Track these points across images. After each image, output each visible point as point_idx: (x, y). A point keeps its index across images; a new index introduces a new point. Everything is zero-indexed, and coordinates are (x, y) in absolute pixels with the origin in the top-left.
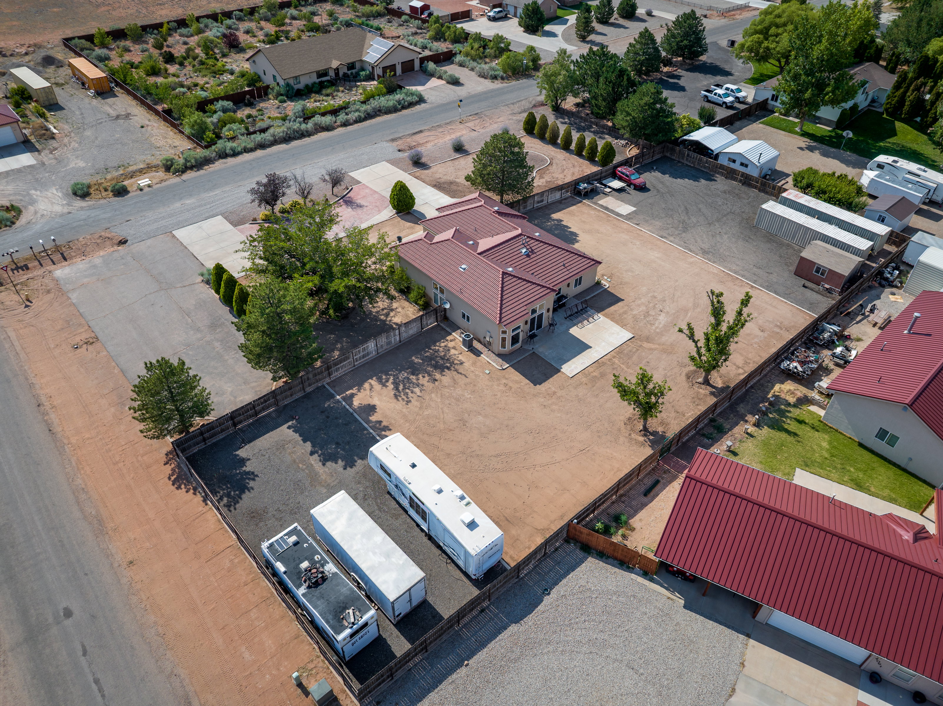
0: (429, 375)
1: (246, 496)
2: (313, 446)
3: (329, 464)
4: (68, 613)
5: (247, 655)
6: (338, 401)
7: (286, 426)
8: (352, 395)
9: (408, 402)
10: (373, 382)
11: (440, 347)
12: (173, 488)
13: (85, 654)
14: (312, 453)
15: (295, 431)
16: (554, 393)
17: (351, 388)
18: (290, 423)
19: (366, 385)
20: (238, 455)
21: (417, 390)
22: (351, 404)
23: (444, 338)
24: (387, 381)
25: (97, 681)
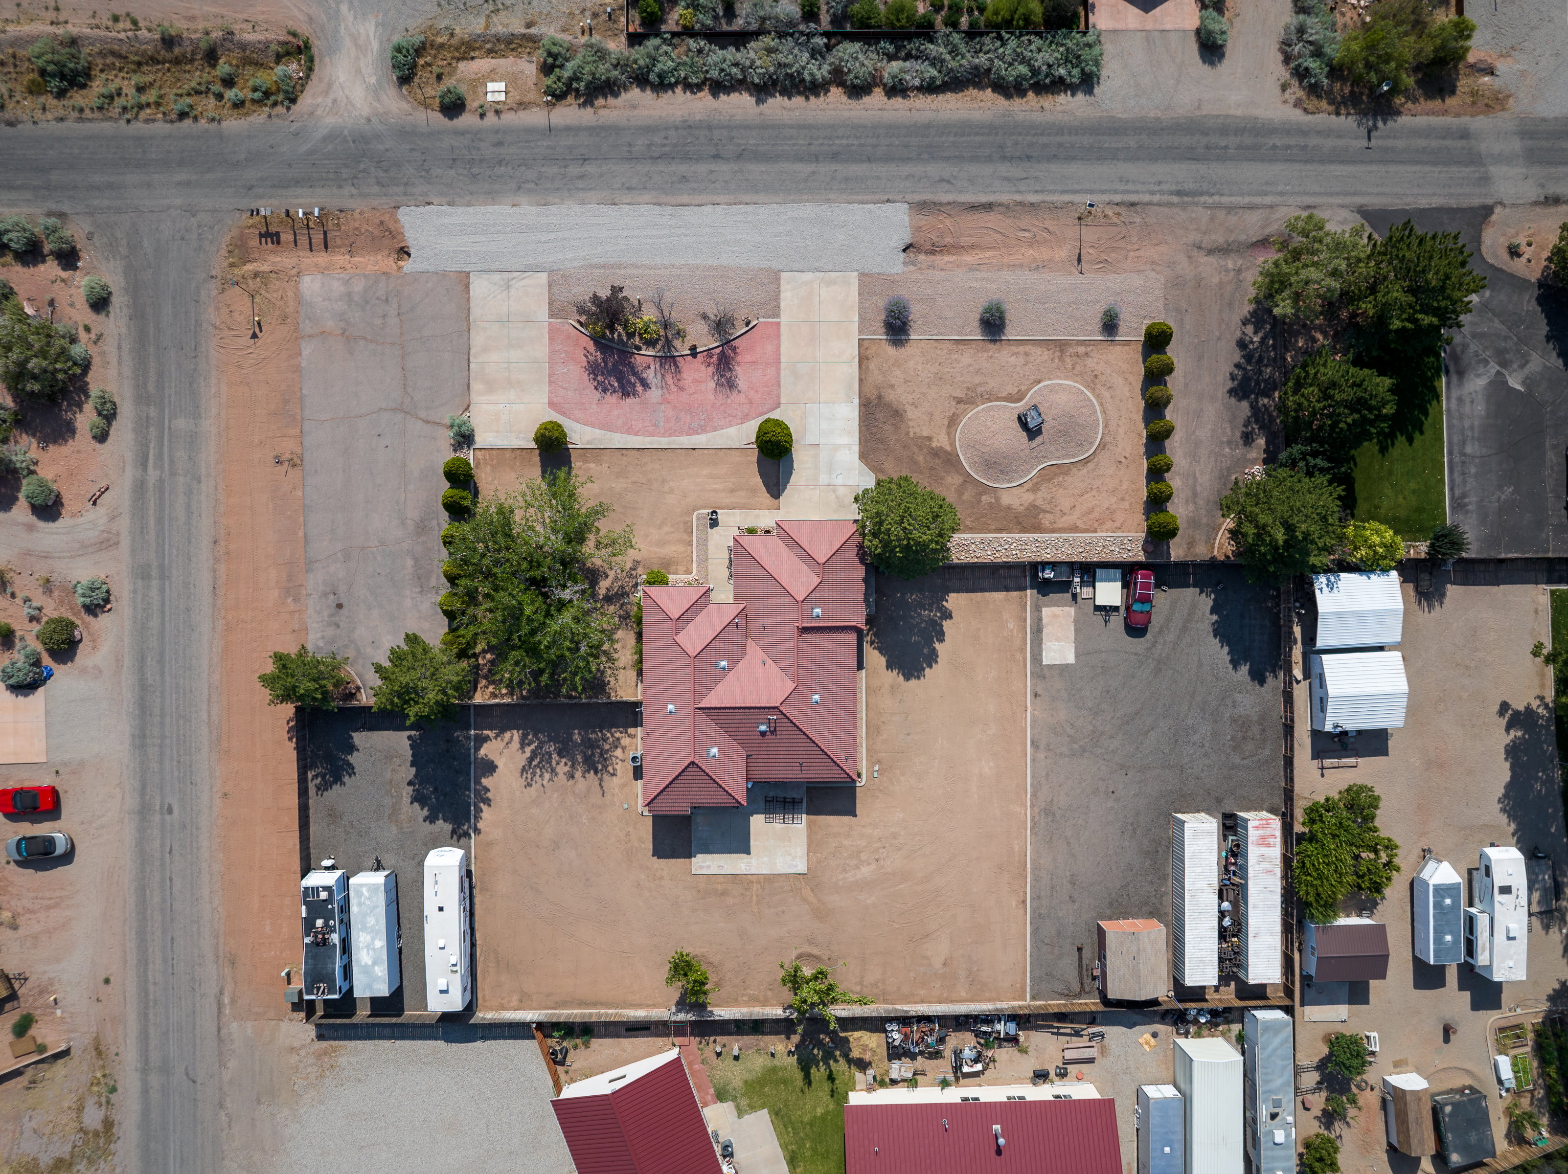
0: (573, 766)
1: (336, 788)
2: (416, 776)
3: (416, 805)
4: (170, 811)
5: (268, 928)
6: (468, 738)
7: (408, 733)
8: (487, 739)
9: (530, 785)
10: (516, 735)
11: (613, 736)
12: (286, 736)
13: (170, 852)
14: (410, 783)
15: (412, 747)
16: (662, 878)
17: (491, 729)
18: (413, 733)
19: (507, 735)
20: (352, 738)
21: (547, 776)
22: (477, 749)
23: (626, 726)
24: (529, 745)
25: (171, 879)
